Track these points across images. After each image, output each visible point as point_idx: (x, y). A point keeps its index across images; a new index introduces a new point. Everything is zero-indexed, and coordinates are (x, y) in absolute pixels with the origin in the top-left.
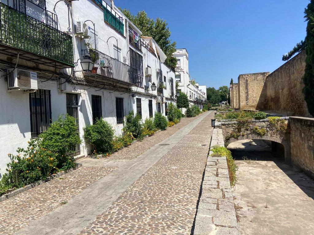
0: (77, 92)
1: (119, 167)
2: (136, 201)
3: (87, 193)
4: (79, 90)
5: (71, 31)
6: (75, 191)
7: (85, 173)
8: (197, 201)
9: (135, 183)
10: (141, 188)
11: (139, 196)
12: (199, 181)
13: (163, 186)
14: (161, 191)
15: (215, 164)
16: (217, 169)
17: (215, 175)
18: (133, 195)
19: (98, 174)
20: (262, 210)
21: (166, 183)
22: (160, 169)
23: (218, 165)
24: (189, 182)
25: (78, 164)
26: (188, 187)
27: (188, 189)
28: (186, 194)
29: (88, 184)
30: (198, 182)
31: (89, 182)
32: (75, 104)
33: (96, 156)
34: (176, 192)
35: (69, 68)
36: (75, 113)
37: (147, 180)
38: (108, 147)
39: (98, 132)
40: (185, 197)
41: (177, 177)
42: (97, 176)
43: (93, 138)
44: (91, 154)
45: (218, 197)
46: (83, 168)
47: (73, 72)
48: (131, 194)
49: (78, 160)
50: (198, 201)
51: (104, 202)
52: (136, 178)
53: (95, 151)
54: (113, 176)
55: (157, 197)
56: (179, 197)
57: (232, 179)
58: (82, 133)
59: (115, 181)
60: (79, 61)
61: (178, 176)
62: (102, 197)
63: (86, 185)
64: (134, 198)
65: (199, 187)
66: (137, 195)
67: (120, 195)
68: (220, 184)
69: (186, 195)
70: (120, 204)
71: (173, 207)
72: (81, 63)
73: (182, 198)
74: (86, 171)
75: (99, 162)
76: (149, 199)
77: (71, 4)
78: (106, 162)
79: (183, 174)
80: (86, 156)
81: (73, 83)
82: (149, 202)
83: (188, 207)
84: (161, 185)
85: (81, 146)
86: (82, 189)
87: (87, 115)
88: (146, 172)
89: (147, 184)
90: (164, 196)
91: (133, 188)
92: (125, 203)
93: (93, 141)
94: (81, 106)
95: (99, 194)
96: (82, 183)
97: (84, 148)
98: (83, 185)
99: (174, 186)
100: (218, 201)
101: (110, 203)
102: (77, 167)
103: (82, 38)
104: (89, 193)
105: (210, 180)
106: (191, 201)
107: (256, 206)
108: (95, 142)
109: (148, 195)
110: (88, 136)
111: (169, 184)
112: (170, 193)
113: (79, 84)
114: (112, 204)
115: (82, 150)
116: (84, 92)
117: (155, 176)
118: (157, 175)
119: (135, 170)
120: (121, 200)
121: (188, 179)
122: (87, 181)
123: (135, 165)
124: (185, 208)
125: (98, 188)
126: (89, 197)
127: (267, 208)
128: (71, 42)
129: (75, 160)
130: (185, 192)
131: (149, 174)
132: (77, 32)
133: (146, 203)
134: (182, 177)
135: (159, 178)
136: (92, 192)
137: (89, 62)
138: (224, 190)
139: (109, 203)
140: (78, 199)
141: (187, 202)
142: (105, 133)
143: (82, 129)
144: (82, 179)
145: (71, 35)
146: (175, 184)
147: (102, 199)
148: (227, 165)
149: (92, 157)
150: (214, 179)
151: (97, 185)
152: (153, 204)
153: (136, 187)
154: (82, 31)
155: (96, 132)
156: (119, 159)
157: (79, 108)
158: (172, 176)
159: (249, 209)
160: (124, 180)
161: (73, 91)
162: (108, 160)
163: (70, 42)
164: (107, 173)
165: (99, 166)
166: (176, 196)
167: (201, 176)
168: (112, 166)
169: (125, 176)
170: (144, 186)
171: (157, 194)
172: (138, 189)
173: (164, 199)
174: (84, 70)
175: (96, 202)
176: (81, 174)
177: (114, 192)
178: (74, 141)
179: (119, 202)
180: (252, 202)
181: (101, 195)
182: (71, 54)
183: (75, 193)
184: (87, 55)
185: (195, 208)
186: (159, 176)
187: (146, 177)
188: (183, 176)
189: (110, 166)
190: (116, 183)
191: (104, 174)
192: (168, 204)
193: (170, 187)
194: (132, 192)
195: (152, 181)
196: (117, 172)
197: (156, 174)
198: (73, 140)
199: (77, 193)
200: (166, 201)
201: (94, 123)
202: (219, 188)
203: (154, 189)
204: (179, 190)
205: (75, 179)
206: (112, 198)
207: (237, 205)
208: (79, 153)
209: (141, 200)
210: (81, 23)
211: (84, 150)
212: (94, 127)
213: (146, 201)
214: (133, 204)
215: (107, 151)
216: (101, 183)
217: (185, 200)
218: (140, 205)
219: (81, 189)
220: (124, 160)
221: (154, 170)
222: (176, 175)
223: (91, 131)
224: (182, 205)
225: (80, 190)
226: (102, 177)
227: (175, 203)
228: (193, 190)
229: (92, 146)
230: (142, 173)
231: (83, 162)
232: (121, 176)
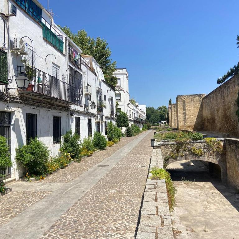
0: (10, 110)
1: (53, 192)
2: (70, 231)
3: (16, 222)
4: (13, 108)
5: (7, 46)
6: (3, 220)
7: (15, 199)
8: (135, 228)
9: (71, 209)
10: (77, 215)
11: (74, 224)
12: (138, 206)
13: (100, 212)
14: (98, 218)
15: (154, 188)
16: (157, 193)
17: (154, 200)
18: (67, 224)
19: (30, 200)
20: (201, 235)
21: (103, 209)
22: (98, 193)
23: (157, 189)
24: (127, 208)
25: (8, 189)
26: (126, 213)
27: (126, 215)
28: (124, 220)
29: (18, 212)
30: (136, 207)
31: (19, 210)
32: (7, 123)
33: (29, 179)
34: (114, 219)
35: (3, 85)
36: (7, 132)
37: (83, 206)
38: (43, 169)
39: (32, 153)
40: (123, 224)
41: (115, 202)
42: (29, 202)
43: (26, 160)
44: (23, 177)
45: (157, 225)
46: (13, 193)
47: (7, 89)
48: (65, 223)
49: (8, 184)
50: (137, 229)
51: (34, 233)
52: (72, 203)
53: (27, 173)
54: (46, 201)
55: (94, 225)
56: (117, 225)
57: (171, 203)
58: (14, 154)
59: (48, 208)
60: (14, 78)
61: (116, 200)
62: (33, 227)
63: (16, 213)
64: (68, 227)
65: (138, 212)
66: (71, 224)
67: (52, 224)
68: (159, 210)
69: (124, 222)
70: (53, 234)
71: (110, 236)
72: (15, 79)
73: (120, 225)
74: (16, 197)
75: (32, 185)
76: (84, 228)
77: (8, 20)
78: (39, 185)
79: (121, 198)
80: (17, 180)
81: (6, 101)
82: (84, 231)
83: (126, 236)
84: (98, 212)
85: (12, 168)
86: (11, 218)
87: (20, 134)
88: (83, 197)
89: (83, 210)
90: (101, 224)
91: (67, 215)
92: (57, 233)
93: (25, 163)
94: (14, 125)
95: (29, 223)
96: (11, 210)
97: (15, 171)
98: (12, 213)
99: (112, 212)
100: (157, 229)
101: (42, 233)
102: (6, 191)
103: (18, 54)
104: (18, 222)
105: (149, 206)
106: (129, 228)
107: (195, 230)
108: (28, 163)
109: (83, 223)
110: (20, 157)
111: (107, 210)
112: (107, 220)
113: (12, 102)
114: (44, 235)
115: (13, 172)
116: (18, 111)
117: (93, 201)
118: (95, 199)
119: (71, 194)
120: (53, 230)
121: (126, 204)
122: (16, 208)
123: (71, 189)
124: (123, 237)
125: (28, 216)
126: (18, 227)
127: (206, 232)
128: (6, 58)
129: (4, 185)
130: (123, 218)
131: (86, 199)
132: (13, 48)
133: (81, 232)
134: (121, 202)
135: (96, 203)
136: (22, 221)
137: (25, 80)
138: (163, 217)
139: (40, 234)
140: (5, 229)
141: (125, 229)
142: (39, 154)
143: (14, 150)
144: (11, 206)
145: (6, 51)
146: (113, 210)
147: (32, 229)
148: (166, 189)
149: (24, 180)
150: (153, 205)
151: (27, 213)
152: (88, 233)
153: (70, 214)
154: (18, 47)
155: (29, 153)
156: (54, 182)
157: (12, 127)
158: (110, 201)
159: (188, 234)
160: (59, 206)
161: (6, 109)
162: (41, 183)
163: (4, 58)
164: (40, 199)
165: (32, 190)
166: (113, 223)
167: (140, 200)
168: (46, 190)
169: (60, 201)
170: (80, 213)
171: (94, 221)
172: (72, 217)
173: (101, 227)
174: (19, 88)
175: (25, 233)
176: (10, 200)
177: (46, 220)
178: (4, 163)
179: (51, 233)
180: (191, 226)
181: (31, 225)
182: (5, 70)
183: (2, 222)
184: (23, 71)
185: (133, 237)
186: (96, 200)
187: (82, 202)
188: (122, 200)
189: (44, 190)
190: (50, 210)
191: (37, 200)
192: (105, 233)
193: (108, 213)
194: (66, 220)
195: (88, 207)
196: (51, 197)
197: (93, 199)
198: (2, 162)
199: (5, 223)
200: (102, 230)
201: (28, 143)
202: (158, 215)
203: (91, 216)
204: (117, 216)
205: (3, 206)
206: (43, 227)
207: (176, 230)
208: (9, 176)
209: (76, 229)
210: (18, 39)
211: (15, 173)
212: (28, 148)
213: (81, 230)
214: (67, 234)
215: (41, 174)
216: (33, 210)
217: (123, 227)
218: (74, 236)
219: (9, 217)
220: (59, 184)
221: (92, 195)
222: (114, 199)
223: (24, 152)
224: (120, 234)
225: (8, 219)
226: (34, 204)
227: (112, 231)
228: (132, 216)
229: (24, 168)
230: (79, 198)
231: (13, 186)
232: (54, 202)
